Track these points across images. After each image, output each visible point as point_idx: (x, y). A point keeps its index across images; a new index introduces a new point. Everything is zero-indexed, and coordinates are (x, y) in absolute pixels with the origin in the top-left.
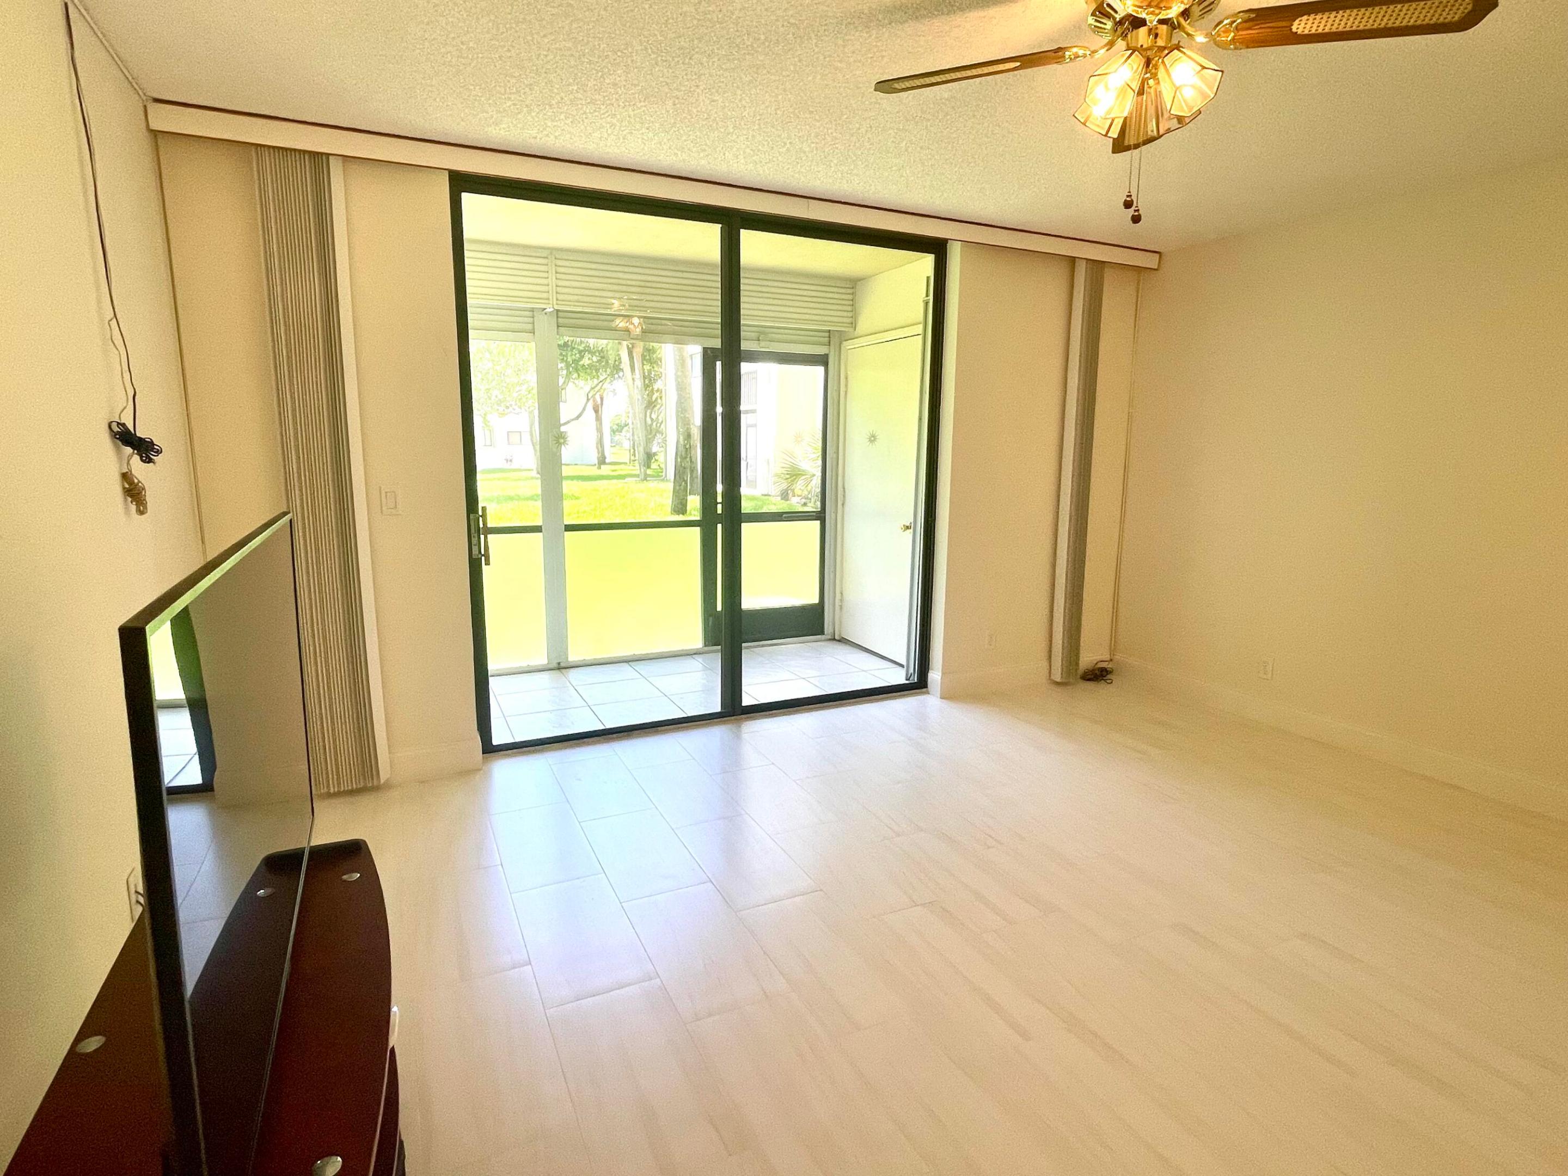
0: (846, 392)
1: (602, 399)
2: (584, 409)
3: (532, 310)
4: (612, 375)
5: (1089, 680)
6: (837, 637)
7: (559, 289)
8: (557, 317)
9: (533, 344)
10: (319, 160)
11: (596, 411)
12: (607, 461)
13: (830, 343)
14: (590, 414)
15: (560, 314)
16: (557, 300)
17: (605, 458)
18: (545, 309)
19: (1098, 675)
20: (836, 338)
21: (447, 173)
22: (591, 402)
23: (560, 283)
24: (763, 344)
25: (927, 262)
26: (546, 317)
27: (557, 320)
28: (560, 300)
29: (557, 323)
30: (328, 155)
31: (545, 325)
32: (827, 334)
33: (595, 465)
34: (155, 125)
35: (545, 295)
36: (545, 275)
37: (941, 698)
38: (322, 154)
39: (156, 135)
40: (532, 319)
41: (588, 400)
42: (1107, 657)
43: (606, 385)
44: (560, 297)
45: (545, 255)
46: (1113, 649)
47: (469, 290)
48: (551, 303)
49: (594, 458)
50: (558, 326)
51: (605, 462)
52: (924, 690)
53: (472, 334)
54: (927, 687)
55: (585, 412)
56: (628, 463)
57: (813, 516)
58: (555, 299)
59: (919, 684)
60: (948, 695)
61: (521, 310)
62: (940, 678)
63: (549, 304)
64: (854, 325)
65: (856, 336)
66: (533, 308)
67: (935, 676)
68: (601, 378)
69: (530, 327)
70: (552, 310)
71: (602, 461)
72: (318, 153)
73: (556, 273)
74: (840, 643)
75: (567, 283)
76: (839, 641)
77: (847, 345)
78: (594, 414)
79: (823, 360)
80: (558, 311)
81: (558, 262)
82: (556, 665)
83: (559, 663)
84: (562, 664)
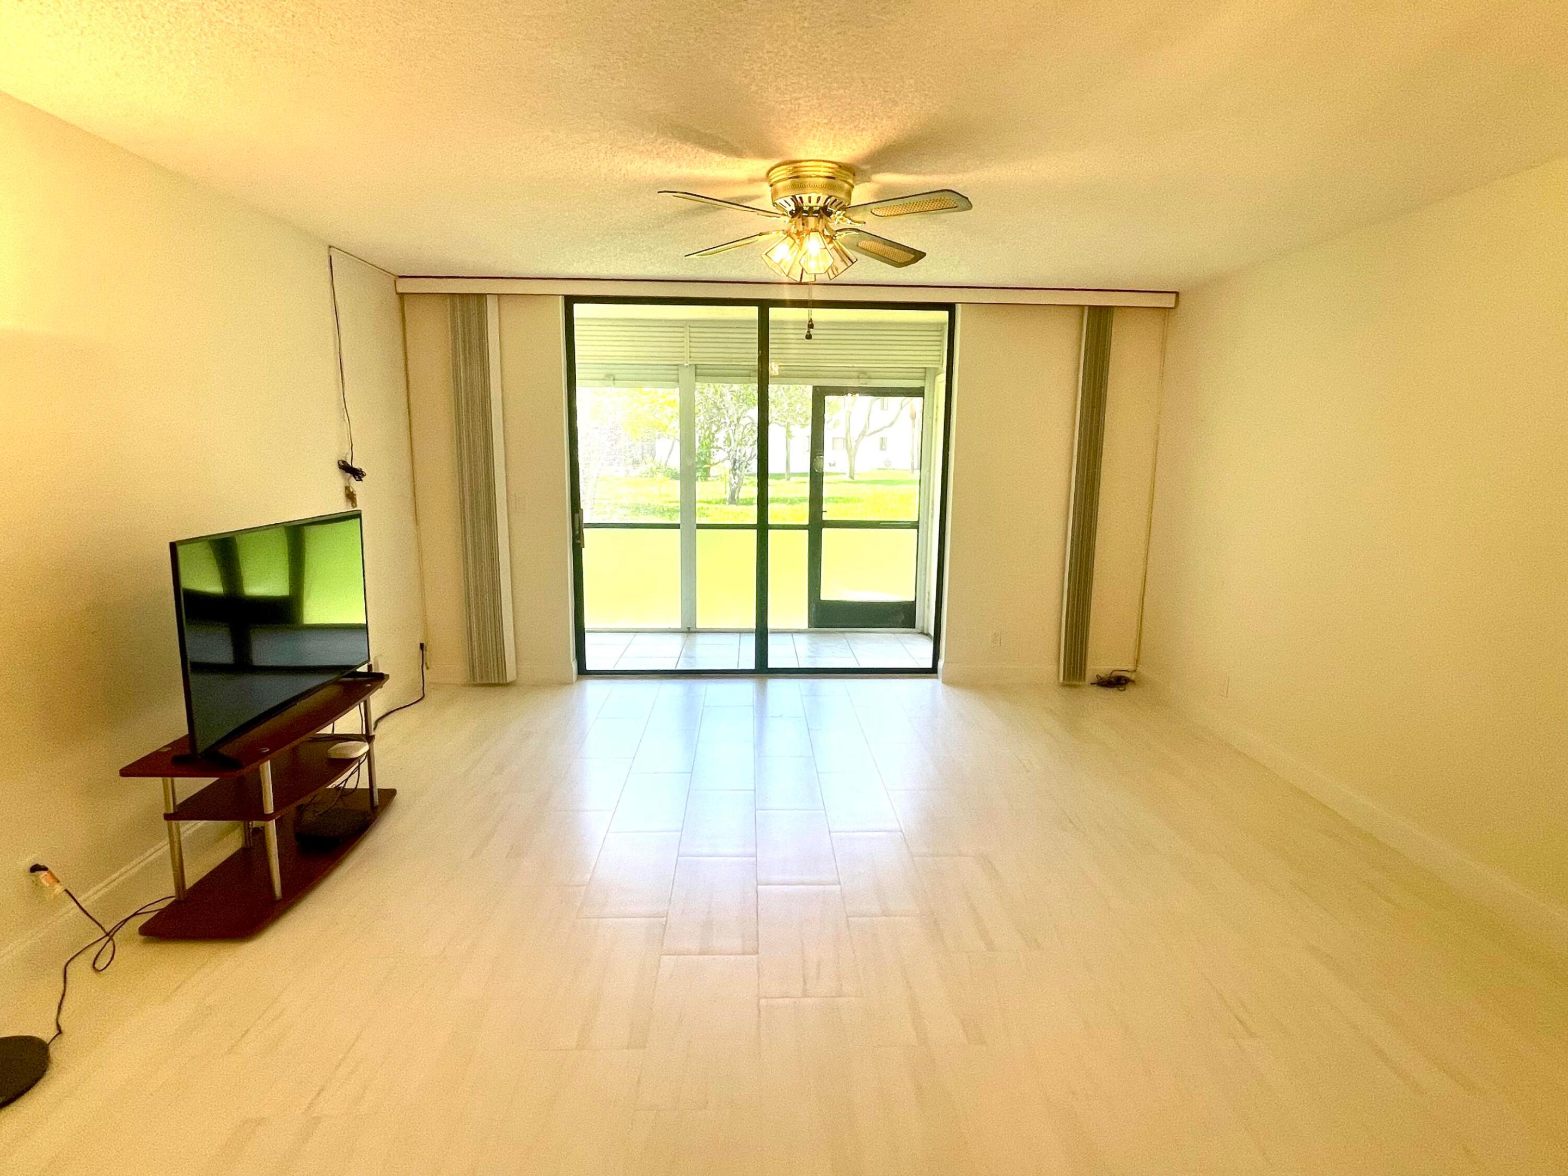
5: (1103, 686)
6: (925, 632)
7: (694, 350)
8: (695, 369)
9: (678, 389)
10: (481, 297)
13: (925, 377)
15: (697, 367)
16: (693, 357)
18: (685, 364)
19: (1115, 682)
20: (931, 373)
21: (562, 296)
23: (692, 344)
24: (862, 381)
26: (686, 369)
27: (695, 371)
28: (696, 358)
29: (696, 373)
30: (486, 294)
31: (686, 375)
32: (923, 370)
34: (400, 290)
35: (684, 354)
36: (682, 339)
37: (943, 682)
38: (483, 294)
39: (401, 296)
40: (675, 371)
42: (1131, 667)
44: (695, 355)
45: (682, 325)
46: (1137, 660)
50: (696, 376)
52: (935, 675)
54: (938, 674)
58: (691, 357)
59: (933, 670)
60: (950, 681)
61: (668, 366)
62: (946, 665)
63: (687, 360)
64: (941, 362)
66: (675, 364)
67: (941, 664)
69: (674, 377)
70: (690, 364)
72: (480, 294)
73: (691, 337)
74: (926, 637)
75: (697, 345)
76: (927, 635)
77: (939, 379)
79: (920, 392)
80: (695, 364)
81: (692, 330)
82: (687, 630)
83: (689, 628)
84: (692, 630)
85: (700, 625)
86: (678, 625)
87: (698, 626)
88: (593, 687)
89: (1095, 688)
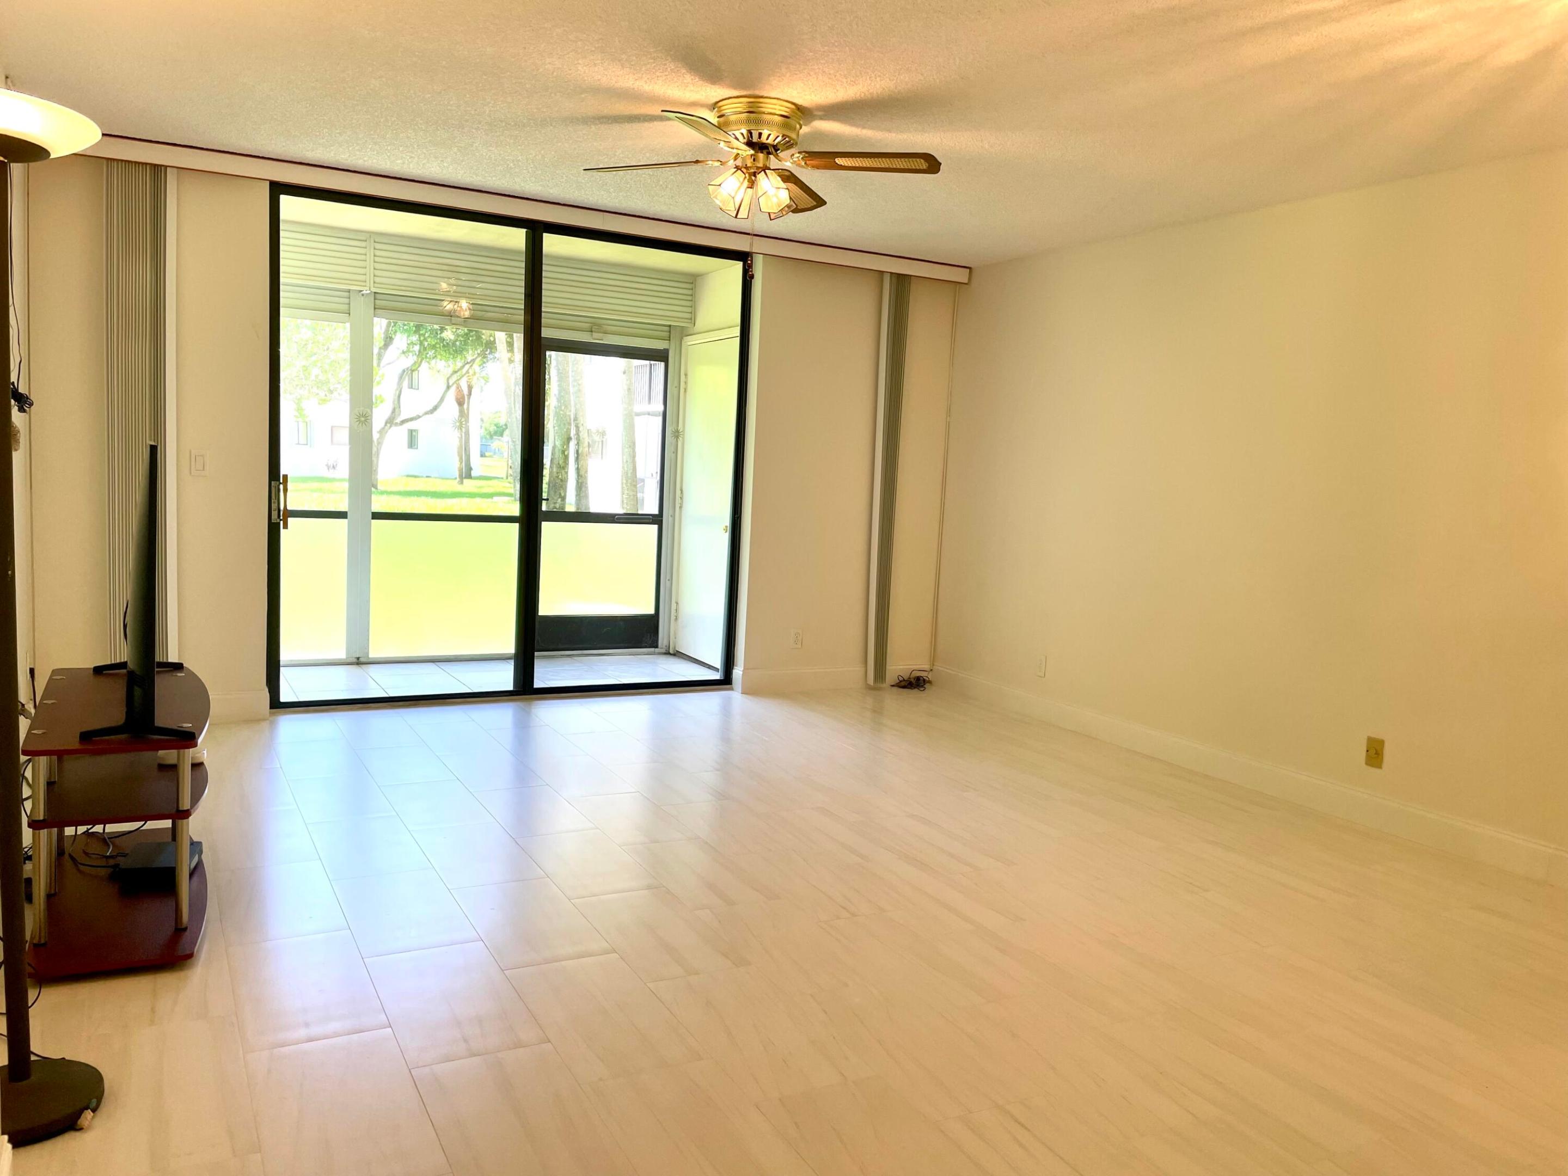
0: (685, 390)
1: (470, 388)
2: (442, 400)
3: (349, 291)
4: (483, 356)
5: (904, 687)
6: (671, 651)
7: (377, 273)
8: (375, 299)
9: (348, 325)
10: (158, 171)
11: (460, 403)
12: (473, 474)
13: (670, 337)
14: (450, 408)
15: (378, 296)
16: (374, 282)
17: (471, 469)
18: (362, 291)
19: (914, 683)
20: (676, 333)
21: (268, 182)
22: (453, 389)
23: (378, 266)
24: (595, 335)
25: (738, 266)
26: (362, 298)
27: (375, 302)
28: (378, 283)
29: (375, 305)
30: (166, 167)
31: (361, 307)
32: (667, 328)
33: (456, 478)
35: (362, 278)
36: (363, 257)
37: (742, 693)
38: (161, 166)
40: (348, 299)
41: (448, 387)
42: (927, 667)
43: (476, 366)
44: (377, 280)
45: (364, 238)
46: (933, 659)
47: (282, 269)
48: (368, 285)
49: (455, 466)
50: (375, 308)
51: (470, 475)
52: (728, 686)
53: (282, 311)
54: (731, 684)
55: (443, 404)
56: (505, 477)
57: (650, 519)
58: (372, 282)
59: (726, 681)
60: (748, 691)
61: (340, 291)
62: (741, 673)
63: (365, 286)
64: (693, 320)
65: (695, 332)
66: (350, 289)
67: (737, 672)
68: (469, 358)
69: (345, 307)
70: (368, 292)
71: (466, 473)
72: (158, 165)
73: (375, 256)
74: (674, 657)
75: (384, 267)
76: (674, 655)
77: (689, 341)
78: (456, 407)
79: (661, 356)
80: (375, 293)
81: (378, 246)
82: (355, 660)
83: (358, 658)
84: (362, 660)
85: (373, 654)
86: (342, 655)
87: (371, 656)
88: (289, 724)
89: (895, 689)
